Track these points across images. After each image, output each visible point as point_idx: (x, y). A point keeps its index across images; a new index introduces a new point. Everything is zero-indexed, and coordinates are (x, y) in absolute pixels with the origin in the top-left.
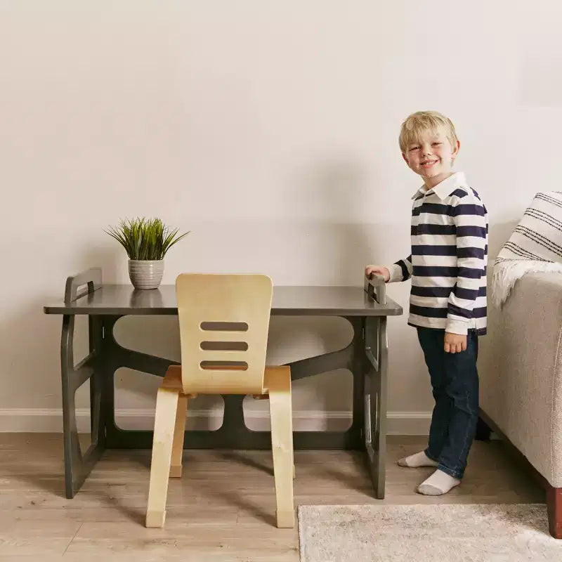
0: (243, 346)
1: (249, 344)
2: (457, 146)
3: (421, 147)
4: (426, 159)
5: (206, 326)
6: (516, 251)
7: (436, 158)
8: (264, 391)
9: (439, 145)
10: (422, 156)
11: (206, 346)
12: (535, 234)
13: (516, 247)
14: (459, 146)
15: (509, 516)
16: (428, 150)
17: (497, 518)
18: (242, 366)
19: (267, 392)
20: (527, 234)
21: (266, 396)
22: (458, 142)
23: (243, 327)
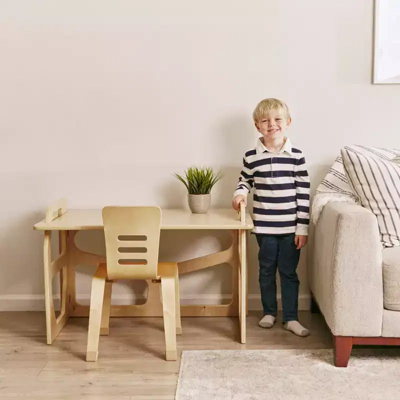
0: (144, 250)
1: (147, 249)
2: (289, 121)
3: (269, 121)
4: (272, 128)
5: (121, 238)
6: (328, 186)
7: (278, 128)
8: (158, 278)
9: (280, 120)
10: (270, 126)
11: (121, 250)
12: (341, 175)
13: (328, 183)
14: (290, 121)
15: (314, 355)
16: (273, 122)
17: (305, 357)
18: (144, 262)
19: (160, 278)
20: (336, 175)
21: (159, 281)
22: (290, 119)
23: (144, 238)
